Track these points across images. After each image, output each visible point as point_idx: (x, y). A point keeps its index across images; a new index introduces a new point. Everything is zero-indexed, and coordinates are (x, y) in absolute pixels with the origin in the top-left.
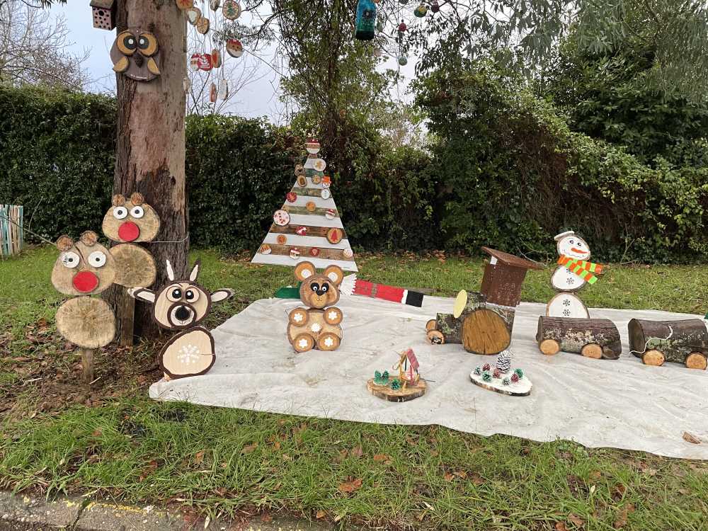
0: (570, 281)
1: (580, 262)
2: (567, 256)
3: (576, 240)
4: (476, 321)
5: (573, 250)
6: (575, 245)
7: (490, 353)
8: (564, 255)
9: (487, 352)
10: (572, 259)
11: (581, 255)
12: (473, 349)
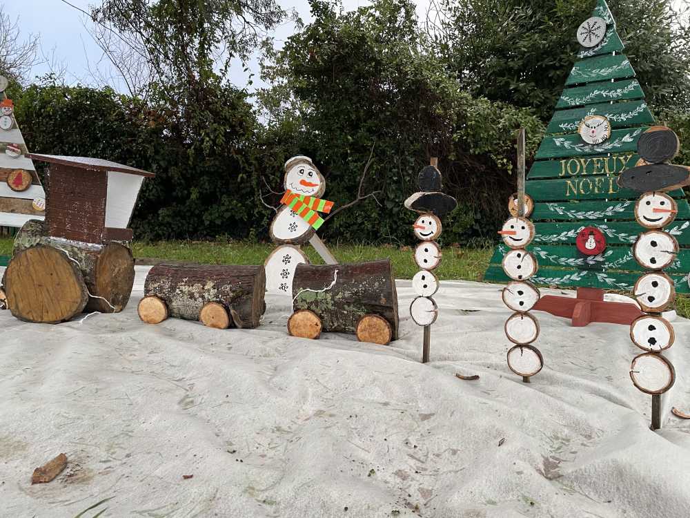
0: (293, 227)
1: (307, 199)
2: (294, 192)
3: (307, 168)
4: (27, 267)
5: (303, 183)
6: (305, 177)
7: (51, 319)
8: (290, 191)
9: (45, 319)
10: (298, 195)
11: (310, 188)
12: (24, 315)
